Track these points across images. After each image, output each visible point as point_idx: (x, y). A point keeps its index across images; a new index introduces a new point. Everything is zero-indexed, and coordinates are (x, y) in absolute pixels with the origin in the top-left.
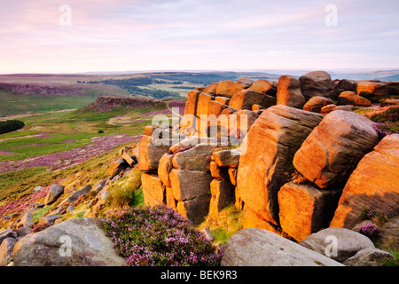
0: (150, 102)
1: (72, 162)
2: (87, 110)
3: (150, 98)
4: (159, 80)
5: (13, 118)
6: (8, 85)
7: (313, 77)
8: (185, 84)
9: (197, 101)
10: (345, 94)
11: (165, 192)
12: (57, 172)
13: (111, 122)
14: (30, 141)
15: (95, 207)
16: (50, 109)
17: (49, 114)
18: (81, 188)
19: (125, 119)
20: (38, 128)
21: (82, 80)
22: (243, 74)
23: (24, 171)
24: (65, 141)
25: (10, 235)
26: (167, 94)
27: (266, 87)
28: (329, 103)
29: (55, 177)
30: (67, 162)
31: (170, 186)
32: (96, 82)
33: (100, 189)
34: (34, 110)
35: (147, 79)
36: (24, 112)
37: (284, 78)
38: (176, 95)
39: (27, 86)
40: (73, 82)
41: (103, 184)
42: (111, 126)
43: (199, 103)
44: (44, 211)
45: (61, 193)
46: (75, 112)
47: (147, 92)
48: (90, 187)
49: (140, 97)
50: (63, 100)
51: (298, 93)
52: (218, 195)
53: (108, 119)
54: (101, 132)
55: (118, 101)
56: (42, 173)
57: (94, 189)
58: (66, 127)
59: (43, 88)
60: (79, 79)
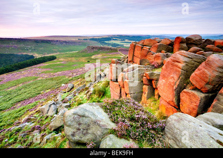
0: (110, 48)
1: (77, 74)
2: (83, 52)
3: (110, 47)
4: (114, 38)
5: (52, 55)
6: (49, 41)
7: (193, 38)
8: (126, 41)
9: (135, 48)
10: (208, 46)
11: (121, 90)
12: (71, 78)
13: (93, 57)
14: (59, 65)
15: (88, 94)
16: (67, 51)
17: (67, 54)
18: (81, 86)
19: (99, 56)
20: (62, 59)
21: (80, 38)
22: (153, 36)
23: (57, 78)
24: (73, 65)
25: (54, 104)
26: (118, 45)
27: (168, 42)
28: (200, 50)
29: (70, 80)
30: (75, 74)
31: (124, 87)
32: (86, 39)
33: (90, 86)
34: (60, 52)
35: (109, 38)
36: (56, 52)
37: (178, 38)
38: (122, 45)
39: (57, 41)
40: (76, 39)
41: (91, 84)
42: (93, 59)
43: (136, 49)
44: (66, 94)
45: (73, 87)
46: (78, 53)
47: (109, 44)
48: (85, 85)
49: (106, 46)
50: (72, 47)
51: (185, 45)
52: (147, 92)
53: (91, 56)
54: (88, 61)
55: (96, 48)
56: (64, 79)
57: (87, 86)
58: (74, 59)
59: (64, 42)
60: (79, 38)
